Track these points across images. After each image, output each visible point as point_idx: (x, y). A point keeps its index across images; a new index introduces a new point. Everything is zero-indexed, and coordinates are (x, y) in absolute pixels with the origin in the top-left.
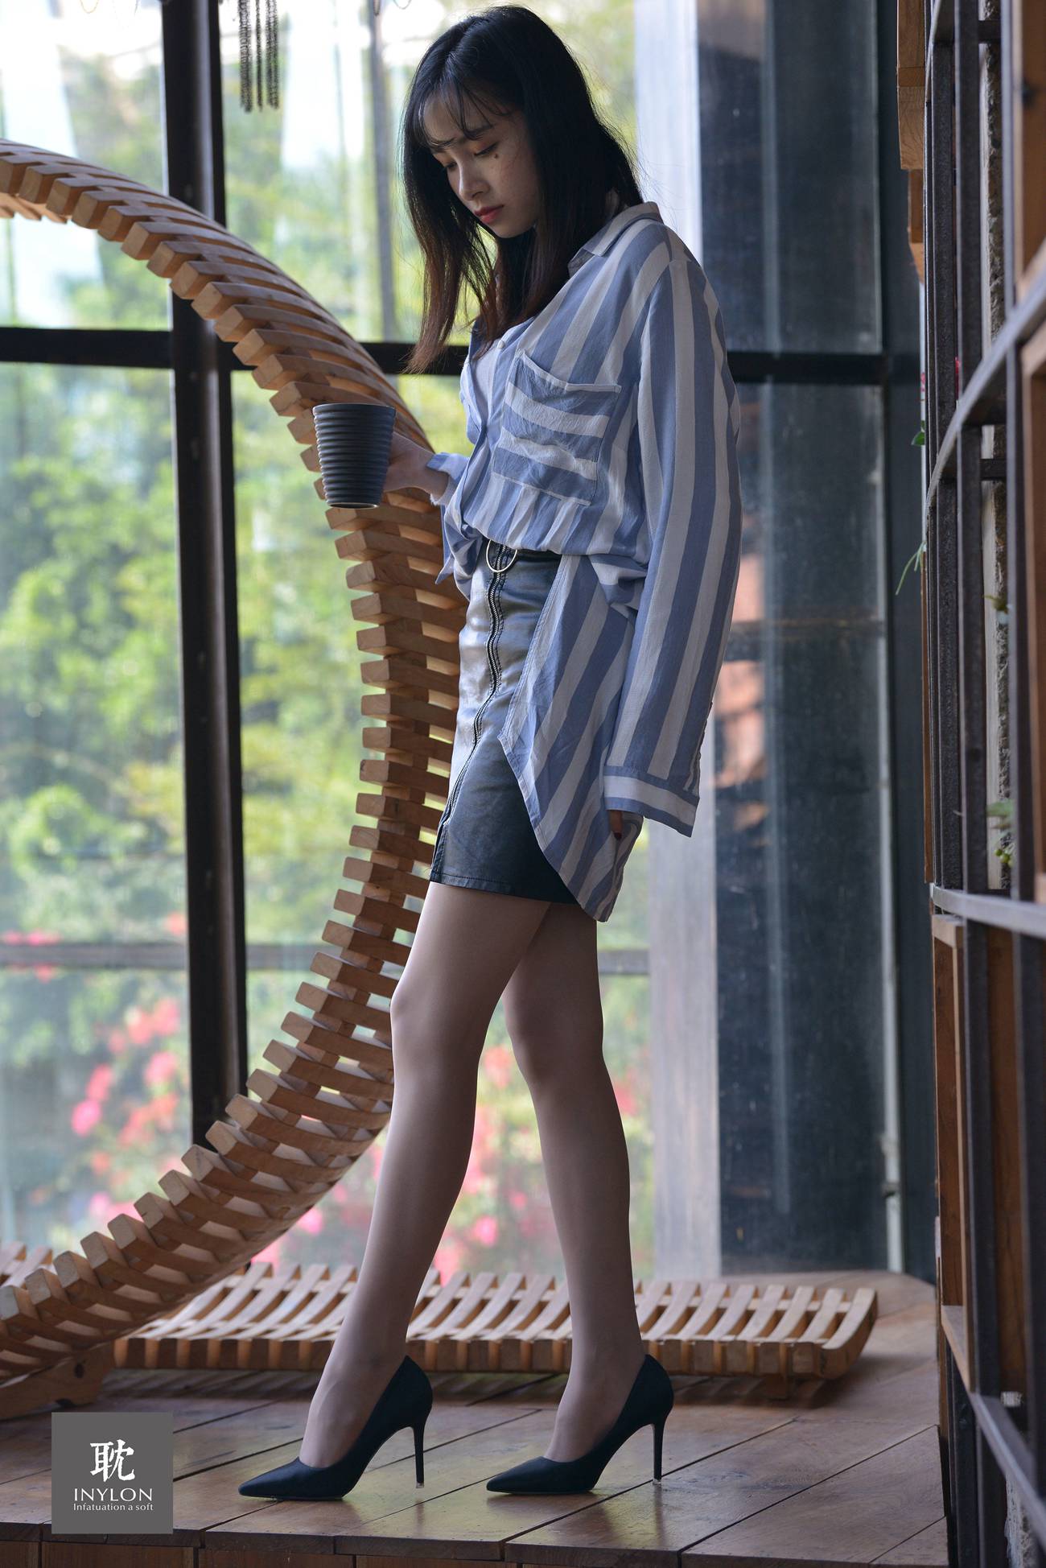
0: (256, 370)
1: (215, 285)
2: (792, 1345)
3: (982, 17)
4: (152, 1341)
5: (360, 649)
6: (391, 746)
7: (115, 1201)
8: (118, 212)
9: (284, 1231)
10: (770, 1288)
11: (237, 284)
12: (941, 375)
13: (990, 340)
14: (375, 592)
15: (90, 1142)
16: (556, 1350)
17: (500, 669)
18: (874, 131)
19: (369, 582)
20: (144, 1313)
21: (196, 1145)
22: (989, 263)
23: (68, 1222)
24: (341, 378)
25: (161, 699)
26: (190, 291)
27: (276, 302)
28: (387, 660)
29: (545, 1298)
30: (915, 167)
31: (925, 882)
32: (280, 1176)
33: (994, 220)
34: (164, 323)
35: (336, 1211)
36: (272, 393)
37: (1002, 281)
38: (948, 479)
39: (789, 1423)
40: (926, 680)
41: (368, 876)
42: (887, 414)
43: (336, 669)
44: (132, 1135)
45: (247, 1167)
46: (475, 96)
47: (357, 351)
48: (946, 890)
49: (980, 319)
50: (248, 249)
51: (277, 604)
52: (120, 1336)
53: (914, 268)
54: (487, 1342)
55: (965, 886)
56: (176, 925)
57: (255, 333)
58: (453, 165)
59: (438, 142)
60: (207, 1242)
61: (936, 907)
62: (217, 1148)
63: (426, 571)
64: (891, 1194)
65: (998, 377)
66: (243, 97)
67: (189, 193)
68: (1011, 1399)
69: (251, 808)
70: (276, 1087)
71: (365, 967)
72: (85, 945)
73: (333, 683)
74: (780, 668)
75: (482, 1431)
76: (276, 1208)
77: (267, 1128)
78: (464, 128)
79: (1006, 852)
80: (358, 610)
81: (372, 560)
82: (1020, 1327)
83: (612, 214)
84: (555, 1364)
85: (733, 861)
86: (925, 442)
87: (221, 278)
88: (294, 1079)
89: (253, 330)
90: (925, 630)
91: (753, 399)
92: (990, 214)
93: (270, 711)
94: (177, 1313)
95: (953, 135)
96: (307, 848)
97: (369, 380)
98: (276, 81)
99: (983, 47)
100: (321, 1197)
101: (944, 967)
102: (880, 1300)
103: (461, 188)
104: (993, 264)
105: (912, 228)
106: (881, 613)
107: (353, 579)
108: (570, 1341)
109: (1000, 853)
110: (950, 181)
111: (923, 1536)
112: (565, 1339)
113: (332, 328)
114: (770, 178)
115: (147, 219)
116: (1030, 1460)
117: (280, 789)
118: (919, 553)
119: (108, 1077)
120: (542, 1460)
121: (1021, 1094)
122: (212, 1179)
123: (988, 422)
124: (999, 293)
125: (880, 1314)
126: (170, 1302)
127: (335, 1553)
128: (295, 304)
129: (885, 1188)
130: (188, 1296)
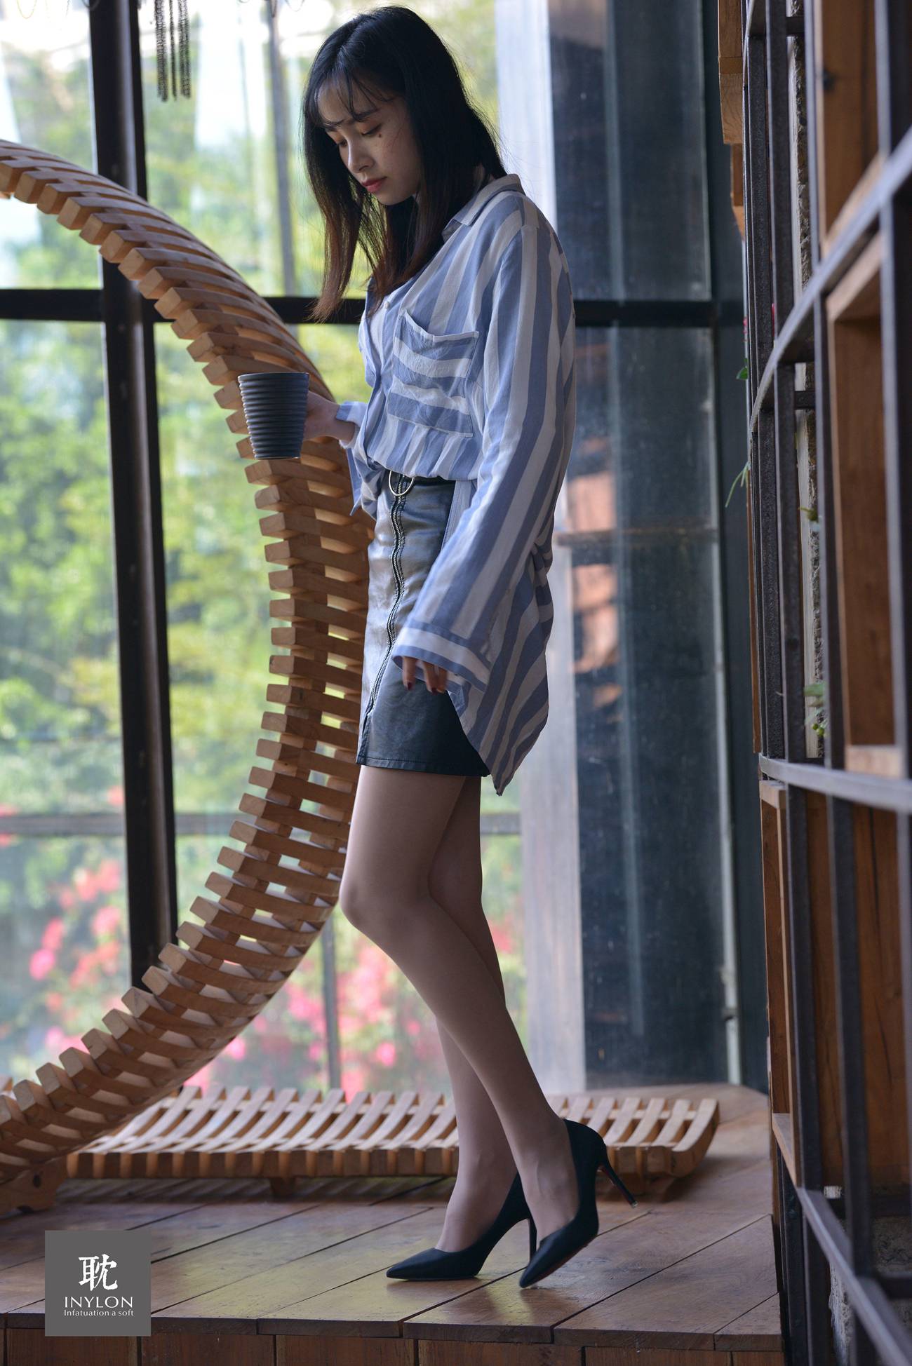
0: (175, 323)
1: (137, 250)
2: (647, 1149)
3: (789, 14)
4: (99, 1155)
5: (268, 560)
6: (296, 643)
7: (67, 1035)
8: (53, 189)
9: (210, 1059)
10: (628, 1100)
11: (157, 249)
12: (760, 320)
13: (801, 289)
14: (280, 511)
15: (44, 985)
16: (445, 1156)
17: (403, 578)
18: (701, 110)
19: (274, 504)
20: (91, 1132)
21: (134, 988)
22: (799, 224)
23: (27, 1053)
24: (248, 328)
25: (99, 603)
26: (116, 256)
27: (190, 264)
28: (291, 570)
29: (436, 1112)
30: (736, 142)
31: (754, 752)
32: (206, 1012)
33: (803, 187)
34: (95, 282)
35: (257, 1040)
36: (189, 342)
37: (810, 238)
38: (767, 408)
39: (645, 1215)
40: (752, 580)
41: (277, 753)
42: (717, 352)
43: (250, 576)
44: (82, 977)
45: (177, 1005)
46: (361, 84)
47: (262, 306)
48: (772, 760)
49: (791, 272)
50: (166, 219)
51: (198, 521)
52: (72, 1151)
53: (737, 227)
54: (386, 1151)
55: (787, 757)
56: (115, 798)
57: (174, 292)
58: (344, 143)
59: (331, 123)
60: (144, 1069)
61: (763, 773)
62: (151, 989)
63: (323, 492)
64: (730, 1018)
65: (807, 323)
66: (159, 88)
67: (115, 170)
68: (832, 1192)
69: (178, 696)
70: (201, 937)
71: (276, 832)
72: (37, 816)
73: (247, 588)
74: (629, 571)
75: (382, 1227)
76: (203, 1040)
77: (195, 972)
78: (352, 111)
79: (821, 726)
80: (266, 527)
81: (277, 484)
82: (839, 1130)
83: (479, 184)
84: (445, 1169)
85: (591, 736)
86: (748, 377)
87: (143, 244)
88: (216, 929)
89: (172, 289)
90: (751, 538)
91: (603, 340)
92: (799, 182)
93: (193, 612)
94: (121, 1130)
95: (766, 114)
96: (228, 730)
97: (272, 330)
98: (188, 74)
99: (790, 39)
100: (242, 1030)
101: (770, 825)
102: (721, 1109)
103: (350, 163)
104: (802, 225)
105: (735, 193)
106: (713, 522)
107: (261, 501)
108: (457, 1149)
109: (816, 727)
110: (765, 155)
111: (760, 1310)
112: (453, 1147)
113: (239, 286)
114: (614, 152)
115: (79, 194)
116: (847, 1244)
117: (201, 678)
118: (745, 471)
119: (62, 928)
120: (434, 1251)
121: (835, 933)
122: (148, 1016)
123: (801, 361)
124: (807, 248)
125: (721, 1121)
126: (114, 1121)
127: (258, 1333)
128: (207, 265)
129: (725, 1013)
130: (129, 1116)
